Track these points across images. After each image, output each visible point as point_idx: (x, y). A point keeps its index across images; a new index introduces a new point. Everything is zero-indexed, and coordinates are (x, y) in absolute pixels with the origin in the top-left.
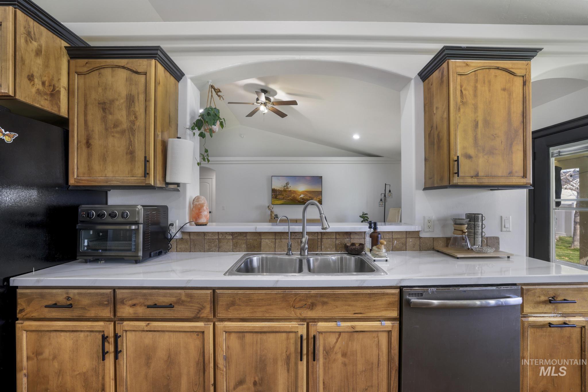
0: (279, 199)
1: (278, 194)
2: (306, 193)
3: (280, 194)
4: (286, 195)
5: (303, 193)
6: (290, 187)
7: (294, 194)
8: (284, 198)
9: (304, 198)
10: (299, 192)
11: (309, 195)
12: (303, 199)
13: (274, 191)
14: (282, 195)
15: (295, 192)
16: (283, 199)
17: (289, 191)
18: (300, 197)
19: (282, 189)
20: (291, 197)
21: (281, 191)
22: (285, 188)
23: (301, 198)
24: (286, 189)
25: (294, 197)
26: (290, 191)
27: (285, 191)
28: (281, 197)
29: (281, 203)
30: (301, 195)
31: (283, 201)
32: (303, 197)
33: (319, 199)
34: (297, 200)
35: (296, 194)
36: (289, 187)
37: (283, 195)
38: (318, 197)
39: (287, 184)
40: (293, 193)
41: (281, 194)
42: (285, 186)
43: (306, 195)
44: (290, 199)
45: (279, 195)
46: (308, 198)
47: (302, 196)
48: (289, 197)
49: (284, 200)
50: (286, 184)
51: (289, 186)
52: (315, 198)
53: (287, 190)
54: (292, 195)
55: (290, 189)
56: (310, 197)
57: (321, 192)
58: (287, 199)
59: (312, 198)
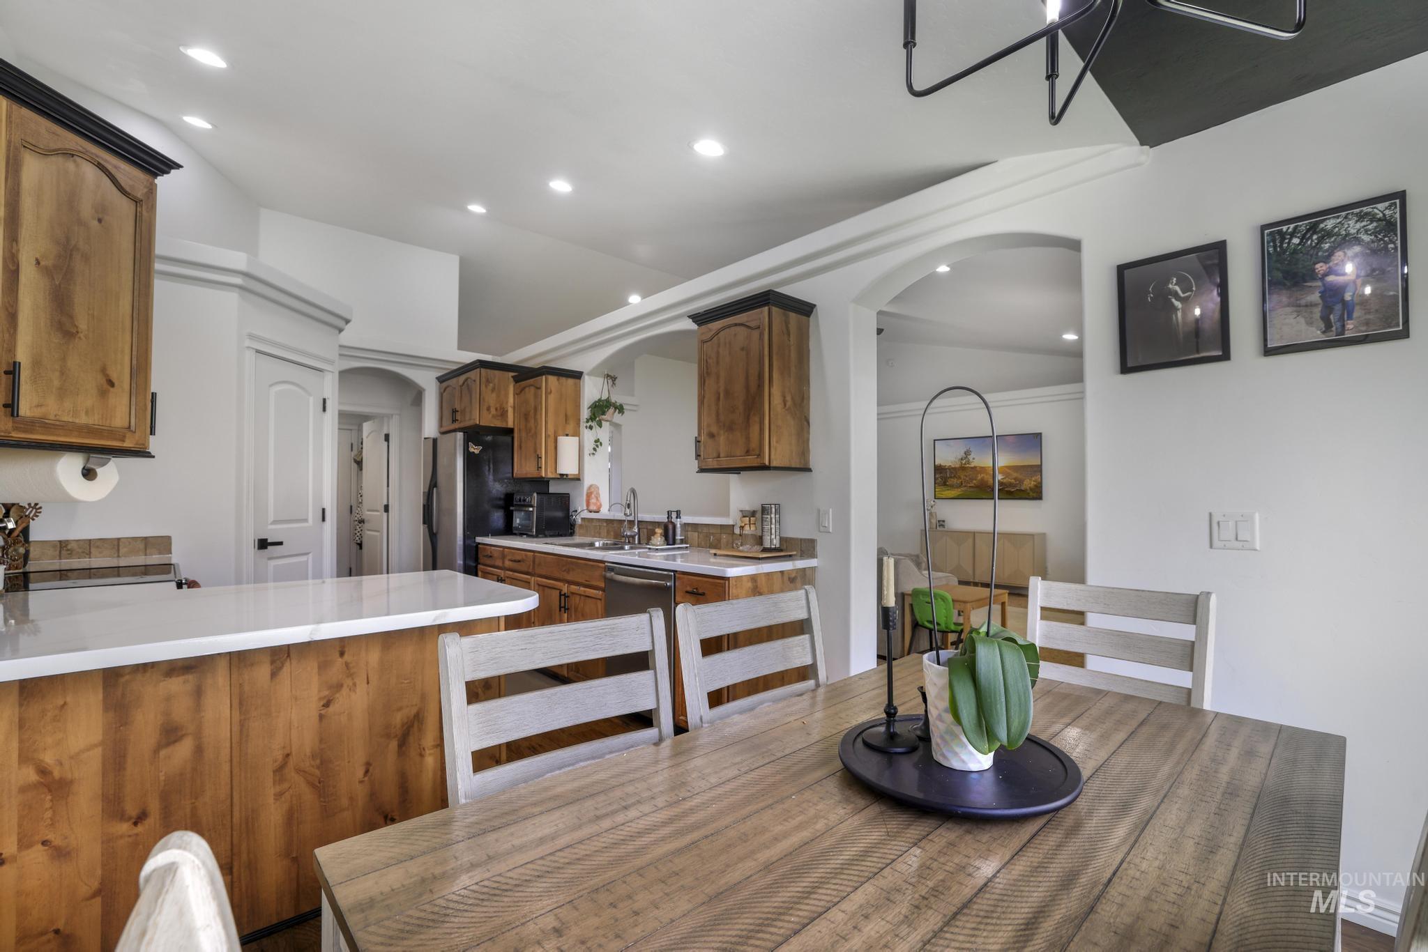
0: (952, 487)
1: (948, 476)
2: (1009, 471)
3: (953, 475)
4: (966, 476)
5: (1004, 470)
6: (974, 459)
7: (982, 475)
9: (1005, 481)
11: (1015, 475)
12: (1002, 483)
13: (938, 469)
14: (957, 477)
16: (961, 485)
17: (972, 468)
19: (958, 466)
20: (976, 480)
21: (955, 469)
22: (964, 462)
24: (965, 464)
25: (982, 479)
26: (975, 467)
27: (963, 468)
28: (955, 481)
29: (956, 495)
31: (959, 490)
32: (1003, 479)
33: (1035, 483)
34: (989, 487)
36: (971, 459)
37: (960, 478)
38: (1033, 479)
39: (967, 453)
40: (980, 472)
41: (955, 476)
42: (962, 459)
43: (1007, 475)
44: (975, 484)
45: (951, 477)
46: (1013, 481)
47: (1000, 477)
48: (972, 482)
49: (963, 489)
50: (965, 453)
51: (971, 458)
53: (968, 465)
54: (979, 477)
55: (972, 465)
56: (1016, 479)
57: (1040, 466)
58: (969, 485)
59: (1021, 482)
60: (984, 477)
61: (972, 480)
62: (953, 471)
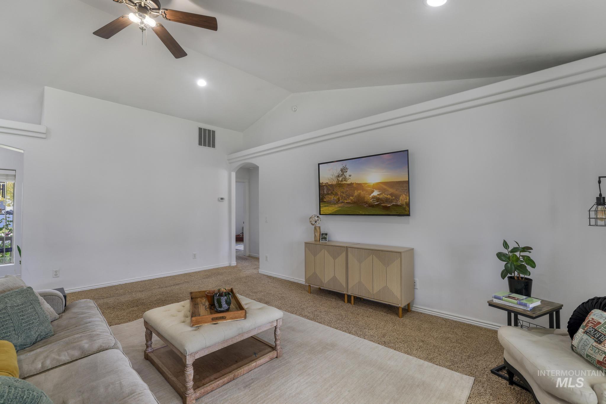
0: (329, 203)
1: (325, 192)
2: (385, 187)
3: (330, 192)
4: (343, 193)
5: (379, 186)
6: (350, 176)
7: (359, 191)
8: (339, 200)
9: (381, 196)
10: (369, 186)
11: (391, 190)
12: (377, 199)
13: (322, 186)
14: (334, 194)
15: (360, 186)
16: (338, 202)
17: (348, 185)
18: (372, 195)
19: (334, 183)
20: (353, 196)
21: (332, 186)
22: (340, 179)
23: (374, 197)
24: (342, 181)
25: (359, 195)
26: (351, 184)
27: (340, 185)
28: (332, 198)
30: (373, 192)
31: (336, 206)
32: (378, 195)
33: (405, 199)
34: (366, 203)
35: (363, 190)
36: (347, 176)
37: (336, 194)
38: (404, 195)
39: (344, 170)
40: (357, 189)
42: (338, 176)
43: (383, 191)
44: (352, 200)
45: (328, 194)
46: (389, 196)
47: (376, 193)
48: (349, 198)
49: (340, 205)
50: (342, 170)
51: (347, 174)
53: (344, 182)
54: (356, 193)
55: (349, 182)
56: (392, 195)
57: (408, 182)
58: (346, 201)
60: (360, 193)
61: (348, 196)
62: (330, 187)
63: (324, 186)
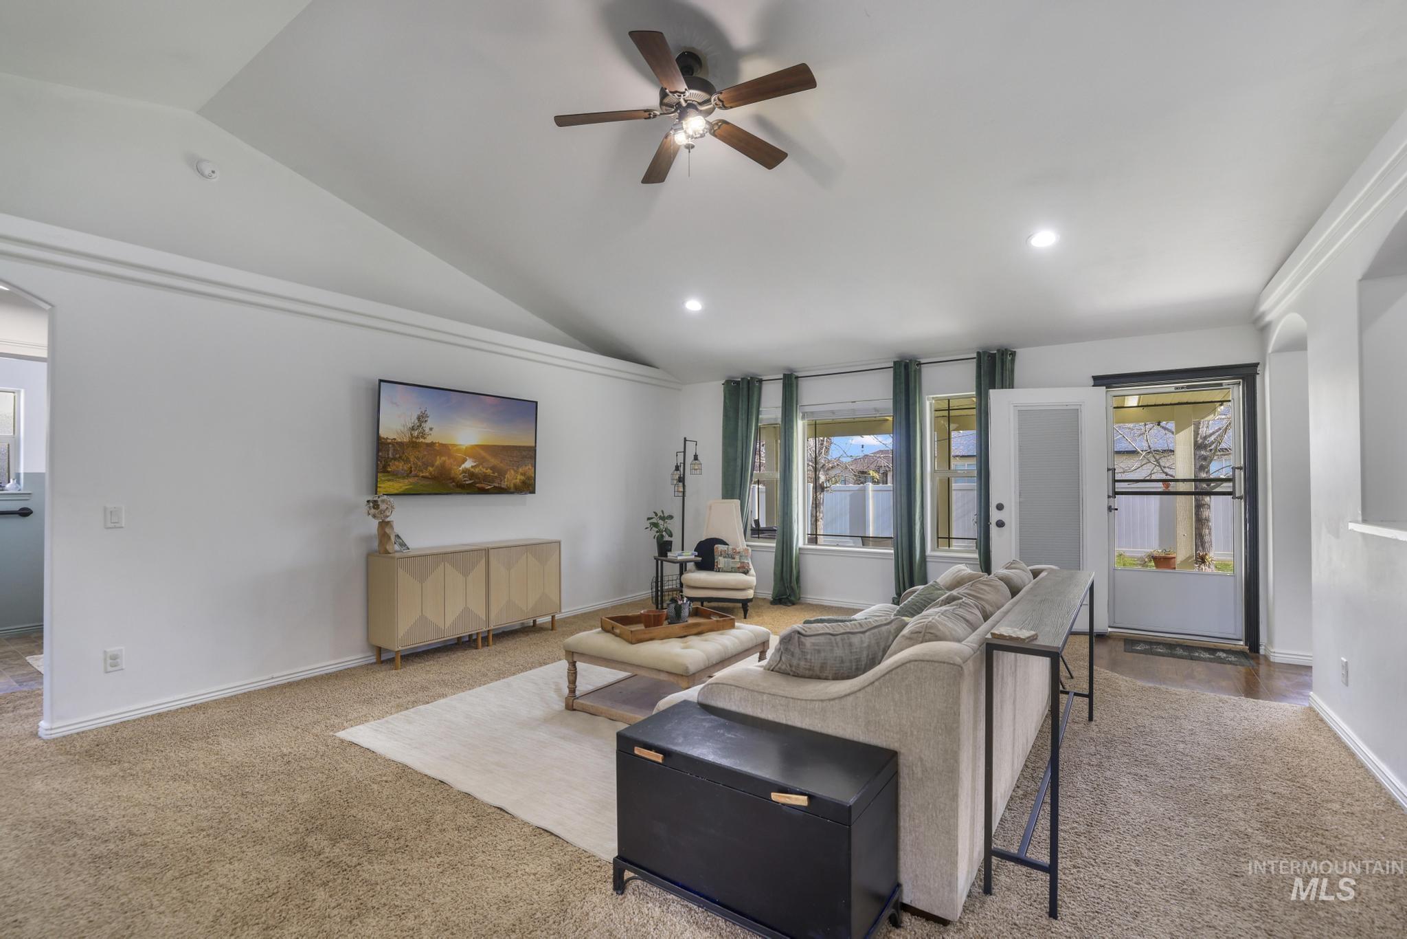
0: (395, 475)
1: (390, 455)
2: (483, 453)
3: (398, 456)
4: (418, 458)
5: (475, 452)
6: (431, 429)
7: (443, 458)
8: (411, 471)
9: (477, 470)
10: (459, 450)
11: (493, 461)
12: (471, 475)
13: (381, 445)
14: (403, 460)
15: (445, 449)
16: (408, 474)
17: (428, 445)
18: (463, 466)
19: (406, 440)
20: (433, 466)
21: (401, 444)
22: (416, 433)
23: (465, 471)
24: (417, 437)
25: (443, 465)
26: (432, 444)
27: (413, 444)
28: (400, 466)
29: (401, 490)
30: (464, 461)
31: (406, 481)
32: (472, 467)
33: (522, 478)
34: (453, 480)
35: (450, 456)
36: (427, 430)
37: (407, 461)
38: (520, 470)
39: (422, 419)
40: (440, 454)
41: (400, 457)
42: (413, 429)
43: (480, 460)
44: (430, 473)
45: (395, 459)
46: (489, 471)
47: (468, 464)
48: (426, 469)
49: (411, 480)
50: (419, 418)
51: (427, 426)
52: (512, 472)
53: (421, 440)
54: (438, 463)
55: (428, 440)
56: (493, 469)
57: (533, 450)
58: (421, 475)
59: (502, 474)
60: (445, 462)
61: (426, 465)
62: (399, 446)
63: (390, 443)
